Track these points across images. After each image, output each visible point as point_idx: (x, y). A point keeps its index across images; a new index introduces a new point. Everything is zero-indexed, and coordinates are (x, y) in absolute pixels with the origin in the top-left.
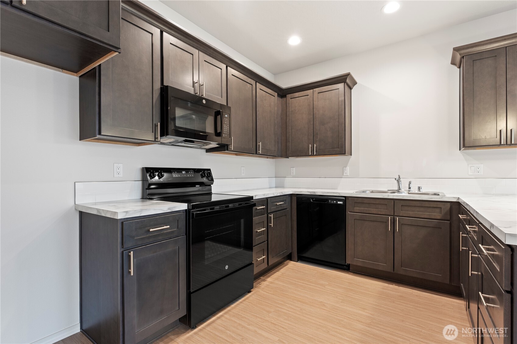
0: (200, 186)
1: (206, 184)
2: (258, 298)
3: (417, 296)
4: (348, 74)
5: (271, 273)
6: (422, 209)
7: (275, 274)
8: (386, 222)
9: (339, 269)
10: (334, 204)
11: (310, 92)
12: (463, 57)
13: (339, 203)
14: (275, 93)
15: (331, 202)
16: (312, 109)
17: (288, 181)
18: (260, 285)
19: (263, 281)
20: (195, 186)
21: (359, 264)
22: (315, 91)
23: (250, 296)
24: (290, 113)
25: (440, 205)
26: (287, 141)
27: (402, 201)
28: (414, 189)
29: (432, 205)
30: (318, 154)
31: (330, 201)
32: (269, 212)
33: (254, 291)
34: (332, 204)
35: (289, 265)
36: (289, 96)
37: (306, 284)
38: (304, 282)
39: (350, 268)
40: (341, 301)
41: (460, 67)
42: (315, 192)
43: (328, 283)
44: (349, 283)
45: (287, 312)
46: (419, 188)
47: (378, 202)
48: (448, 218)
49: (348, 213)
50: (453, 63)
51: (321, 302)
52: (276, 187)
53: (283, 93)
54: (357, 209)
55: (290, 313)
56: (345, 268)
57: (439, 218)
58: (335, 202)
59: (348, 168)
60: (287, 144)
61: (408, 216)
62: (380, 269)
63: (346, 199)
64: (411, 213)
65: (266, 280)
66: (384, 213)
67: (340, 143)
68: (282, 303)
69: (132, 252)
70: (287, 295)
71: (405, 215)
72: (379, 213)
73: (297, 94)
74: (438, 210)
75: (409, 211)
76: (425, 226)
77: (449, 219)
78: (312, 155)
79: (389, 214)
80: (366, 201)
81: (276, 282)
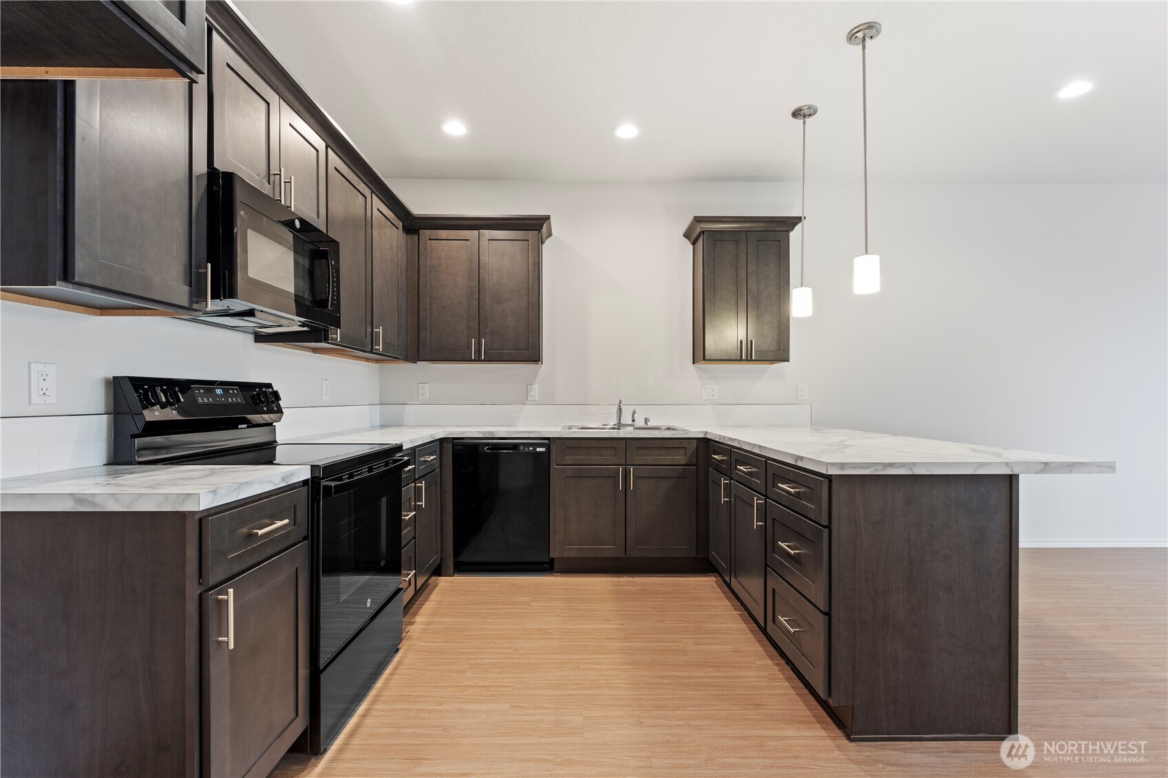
0: (248, 427)
1: (254, 423)
2: (424, 657)
3: (660, 584)
4: (547, 218)
5: (414, 606)
6: (663, 452)
7: (425, 606)
8: (615, 477)
9: (535, 573)
10: (529, 453)
11: (472, 234)
12: (703, 232)
13: (538, 450)
14: (399, 222)
15: (524, 448)
16: (477, 271)
17: (411, 411)
18: (409, 634)
19: (410, 625)
20: (237, 428)
21: (573, 555)
22: (483, 235)
23: (402, 658)
24: (429, 270)
25: (685, 444)
26: (420, 327)
27: (637, 441)
28: (640, 422)
29: (676, 444)
30: (489, 359)
31: (522, 448)
32: (416, 478)
33: (403, 647)
34: (527, 453)
35: (440, 585)
36: (426, 233)
37: (496, 609)
38: (490, 607)
39: (555, 567)
40: (568, 619)
41: (694, 244)
42: (492, 432)
43: (531, 598)
44: (563, 589)
45: (495, 661)
46: (646, 421)
47: (602, 444)
48: (694, 461)
49: (554, 467)
50: (687, 235)
51: (540, 629)
52: (382, 426)
53: (413, 225)
54: (569, 459)
55: (500, 661)
56: (546, 566)
57: (683, 462)
58: (531, 448)
59: (536, 387)
60: (420, 334)
61: (645, 463)
62: (606, 555)
63: (549, 442)
64: (649, 459)
65: (414, 622)
66: (611, 463)
67: (530, 340)
68: (474, 650)
69: (231, 591)
70: (475, 635)
71: (640, 463)
72: (604, 463)
73: (443, 233)
74: (682, 451)
75: (647, 456)
76: (667, 477)
77: (695, 463)
78: (478, 360)
79: (618, 462)
80: (583, 444)
81: (437, 619)
